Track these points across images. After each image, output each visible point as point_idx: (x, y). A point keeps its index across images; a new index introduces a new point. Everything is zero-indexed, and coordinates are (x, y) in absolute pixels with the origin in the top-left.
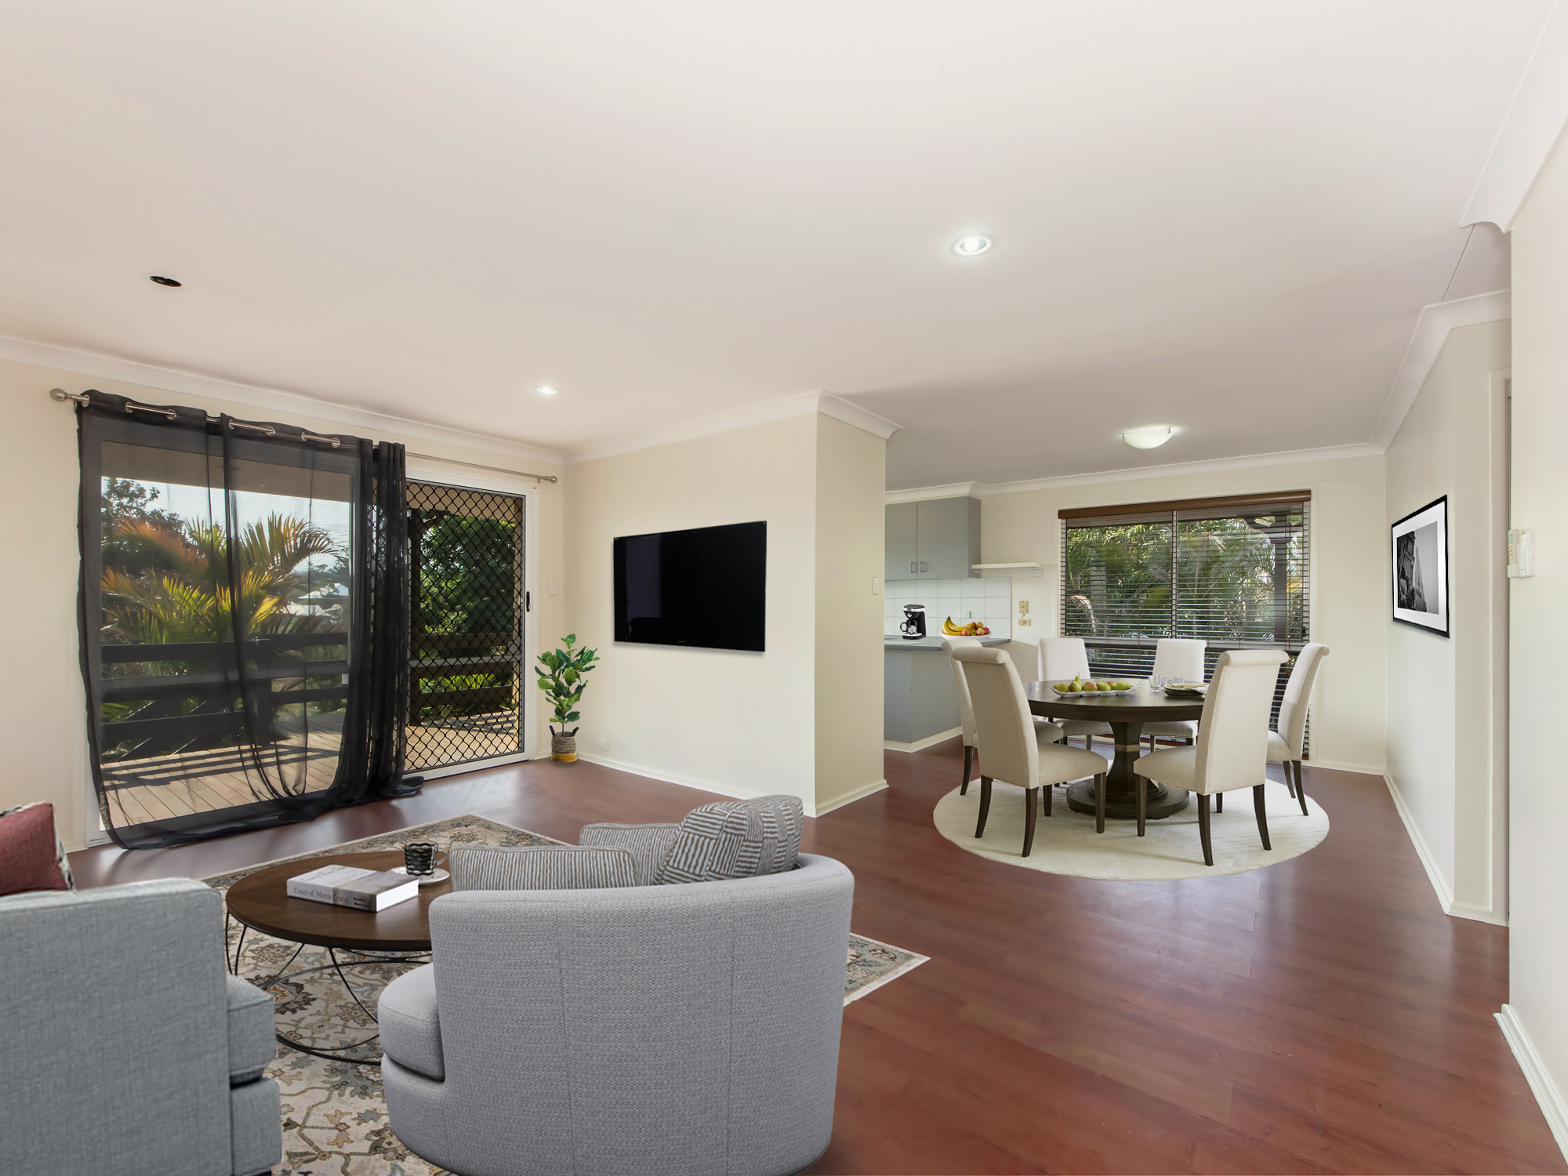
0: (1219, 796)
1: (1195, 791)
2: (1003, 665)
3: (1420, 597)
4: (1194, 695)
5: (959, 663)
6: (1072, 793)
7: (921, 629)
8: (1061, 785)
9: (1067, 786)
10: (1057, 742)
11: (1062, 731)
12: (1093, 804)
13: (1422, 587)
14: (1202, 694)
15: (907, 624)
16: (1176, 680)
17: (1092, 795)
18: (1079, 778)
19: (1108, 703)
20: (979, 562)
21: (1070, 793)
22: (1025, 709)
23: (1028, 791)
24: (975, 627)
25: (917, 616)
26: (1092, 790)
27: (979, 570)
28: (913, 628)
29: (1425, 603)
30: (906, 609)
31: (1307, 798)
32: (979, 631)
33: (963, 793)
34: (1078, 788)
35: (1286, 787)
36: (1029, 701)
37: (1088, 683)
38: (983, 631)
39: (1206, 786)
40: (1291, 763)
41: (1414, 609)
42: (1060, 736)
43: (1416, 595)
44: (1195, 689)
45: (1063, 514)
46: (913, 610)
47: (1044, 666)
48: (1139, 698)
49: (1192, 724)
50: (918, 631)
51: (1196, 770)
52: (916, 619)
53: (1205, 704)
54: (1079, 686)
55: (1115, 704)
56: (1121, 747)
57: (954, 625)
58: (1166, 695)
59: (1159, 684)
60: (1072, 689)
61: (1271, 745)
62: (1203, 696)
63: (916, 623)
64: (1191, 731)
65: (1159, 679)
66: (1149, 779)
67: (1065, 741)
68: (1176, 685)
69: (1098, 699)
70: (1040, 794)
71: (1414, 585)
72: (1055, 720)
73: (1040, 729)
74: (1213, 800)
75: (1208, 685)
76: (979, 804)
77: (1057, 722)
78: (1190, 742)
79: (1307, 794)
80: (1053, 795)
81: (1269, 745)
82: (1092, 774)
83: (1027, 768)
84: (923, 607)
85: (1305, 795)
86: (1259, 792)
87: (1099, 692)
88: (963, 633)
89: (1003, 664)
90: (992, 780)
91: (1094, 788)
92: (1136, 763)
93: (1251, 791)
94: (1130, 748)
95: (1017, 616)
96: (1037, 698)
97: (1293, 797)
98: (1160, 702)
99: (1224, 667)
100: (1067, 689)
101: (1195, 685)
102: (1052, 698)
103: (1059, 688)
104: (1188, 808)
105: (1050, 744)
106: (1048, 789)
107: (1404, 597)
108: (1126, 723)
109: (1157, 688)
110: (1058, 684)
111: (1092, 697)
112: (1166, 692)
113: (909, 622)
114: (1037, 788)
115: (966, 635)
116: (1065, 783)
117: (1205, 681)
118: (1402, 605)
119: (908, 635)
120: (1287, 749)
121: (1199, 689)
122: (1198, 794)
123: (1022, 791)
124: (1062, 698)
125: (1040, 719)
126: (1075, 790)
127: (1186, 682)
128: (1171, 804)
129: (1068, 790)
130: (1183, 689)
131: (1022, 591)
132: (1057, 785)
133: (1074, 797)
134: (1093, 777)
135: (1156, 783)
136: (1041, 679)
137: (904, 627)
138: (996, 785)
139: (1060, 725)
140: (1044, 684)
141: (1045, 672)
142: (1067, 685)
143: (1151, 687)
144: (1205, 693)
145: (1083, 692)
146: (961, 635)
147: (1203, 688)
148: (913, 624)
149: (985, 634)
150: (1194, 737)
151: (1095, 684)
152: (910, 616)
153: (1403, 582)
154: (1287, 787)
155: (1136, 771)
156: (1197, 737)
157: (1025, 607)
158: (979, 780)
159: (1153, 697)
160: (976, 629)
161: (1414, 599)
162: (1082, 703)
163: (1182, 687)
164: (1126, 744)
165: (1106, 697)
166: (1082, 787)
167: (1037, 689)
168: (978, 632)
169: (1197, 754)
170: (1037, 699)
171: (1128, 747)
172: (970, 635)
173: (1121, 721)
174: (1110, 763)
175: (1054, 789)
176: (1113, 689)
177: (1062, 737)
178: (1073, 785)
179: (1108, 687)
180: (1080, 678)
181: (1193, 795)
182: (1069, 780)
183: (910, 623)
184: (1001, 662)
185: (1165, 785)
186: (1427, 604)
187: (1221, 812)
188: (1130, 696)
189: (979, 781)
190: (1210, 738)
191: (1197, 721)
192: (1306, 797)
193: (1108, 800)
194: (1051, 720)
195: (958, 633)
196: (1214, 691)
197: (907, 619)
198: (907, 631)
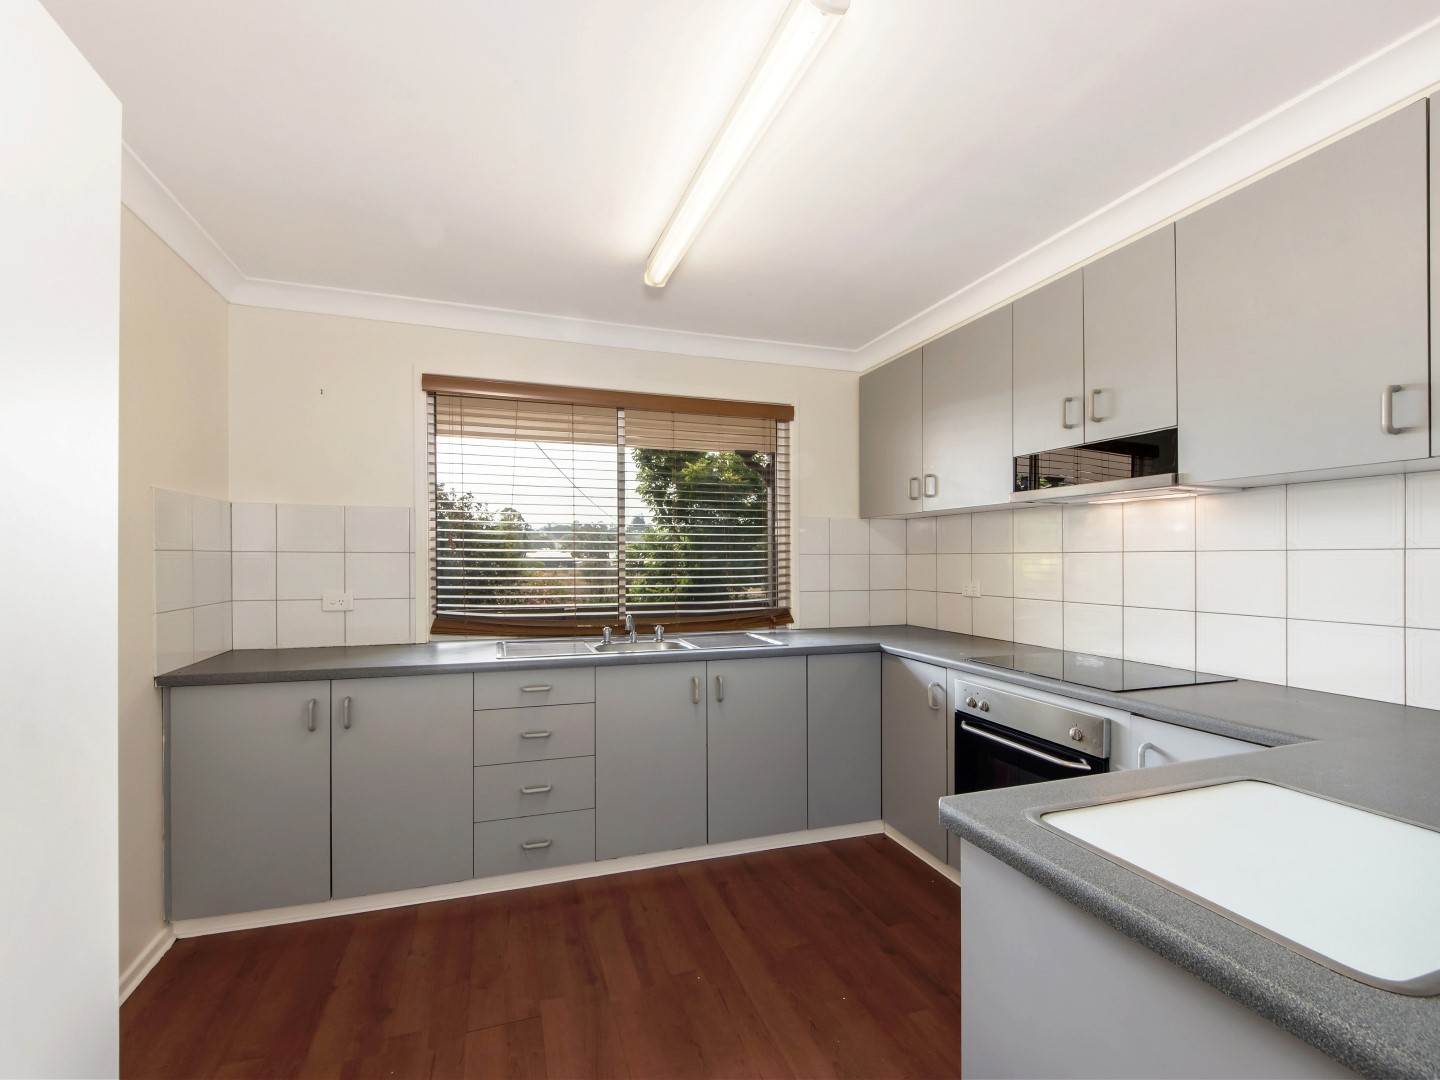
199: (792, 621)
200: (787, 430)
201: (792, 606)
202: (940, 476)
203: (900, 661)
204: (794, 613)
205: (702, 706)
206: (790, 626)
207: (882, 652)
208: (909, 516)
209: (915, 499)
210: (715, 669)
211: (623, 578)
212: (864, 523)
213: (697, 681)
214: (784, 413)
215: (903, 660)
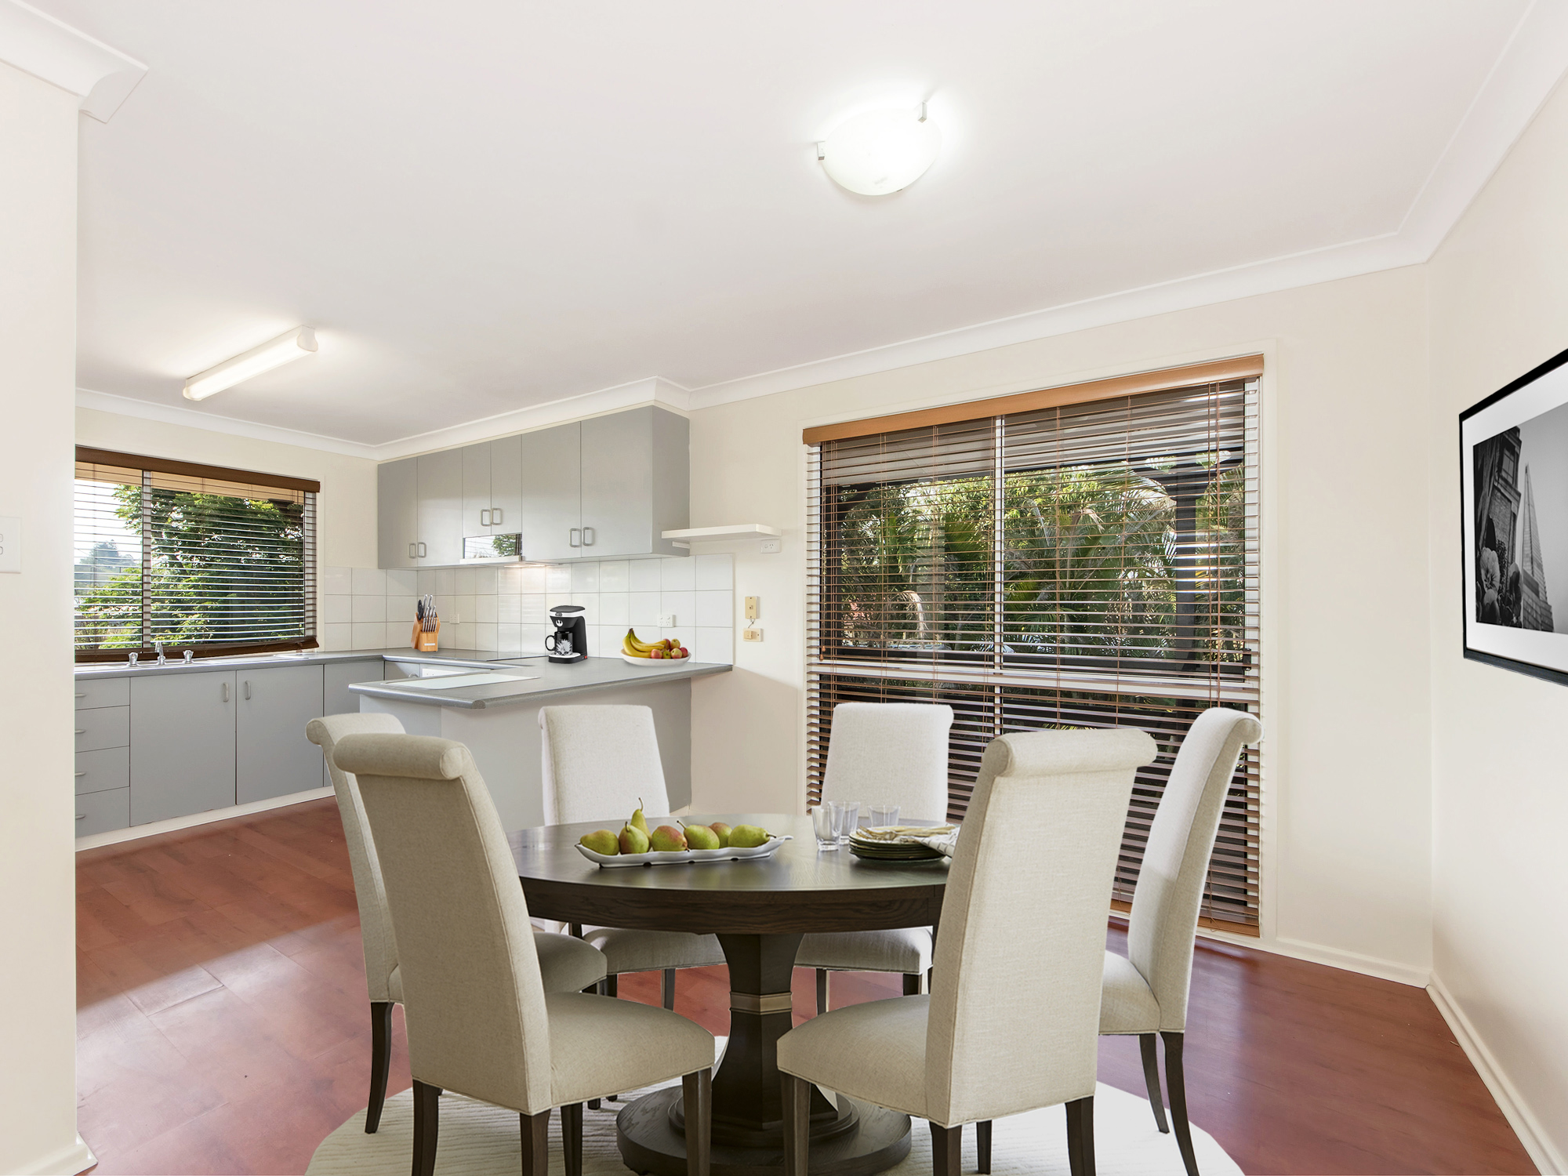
0: (984, 1130)
1: (925, 1116)
2: (455, 784)
3: (1537, 593)
4: (924, 857)
5: (351, 778)
6: (631, 1125)
7: (579, 646)
8: (604, 1104)
9: (618, 1106)
10: (591, 989)
11: (604, 960)
12: (681, 1154)
13: (1540, 566)
14: (941, 855)
15: (555, 637)
16: (879, 816)
17: (678, 1128)
18: (647, 1084)
19: (716, 882)
20: (686, 525)
21: (625, 1124)
22: (514, 901)
23: (525, 1119)
24: (669, 645)
25: (571, 625)
26: (678, 1115)
27: (686, 541)
28: (566, 645)
29: (1548, 609)
30: (554, 614)
31: (1197, 1133)
32: (675, 652)
33: (372, 1126)
34: (644, 1111)
35: (1146, 1105)
36: (522, 879)
37: (664, 830)
38: (680, 653)
39: (952, 1102)
40: (1158, 1035)
41: (1518, 625)
42: (598, 972)
43: (1525, 589)
44: (926, 841)
45: (810, 436)
46: (564, 615)
47: (557, 783)
48: (789, 866)
49: (919, 937)
50: (574, 650)
51: (928, 1059)
52: (571, 630)
53: (949, 882)
54: (641, 836)
55: (729, 886)
56: (745, 1002)
57: (639, 642)
58: (855, 858)
59: (836, 828)
60: (624, 844)
61: (1111, 992)
62: (945, 860)
63: (570, 635)
64: (915, 955)
65: (838, 813)
66: (815, 1089)
67: (610, 986)
68: (880, 832)
69: (689, 873)
70: (555, 1128)
71: (1519, 562)
72: (586, 929)
73: (550, 955)
74: (969, 1140)
75: (956, 830)
76: (411, 1156)
77: (592, 936)
78: (911, 984)
79: (1195, 1123)
80: (585, 1130)
81: (1106, 991)
82: (677, 1075)
83: (522, 1061)
84: (583, 609)
85: (1191, 1126)
86: (1080, 1115)
87: (692, 853)
88: (653, 655)
89: (457, 780)
90: (438, 1092)
91: (682, 1113)
92: (782, 1043)
93: (1060, 1114)
94: (769, 1004)
95: (743, 624)
96: (541, 872)
97: (1164, 1129)
98: (838, 877)
99: (998, 779)
100: (613, 844)
101: (925, 829)
102: (577, 870)
103: (594, 843)
104: (909, 1162)
105: (576, 994)
106: (572, 1114)
107: (1492, 595)
108: (758, 936)
109: (833, 840)
110: (590, 833)
111: (673, 867)
112: (855, 851)
113: (559, 635)
114: (547, 1113)
115: (657, 657)
116: (613, 1099)
117: (949, 816)
118: (1486, 615)
119: (558, 656)
120: (1150, 1000)
121: (934, 841)
122: (931, 1124)
123: (511, 1121)
124: (602, 870)
125: (551, 927)
126: (638, 1117)
127: (902, 821)
128: (869, 1152)
129: (620, 1116)
130: (896, 841)
131: (751, 579)
132: (594, 1105)
133: (636, 1135)
134: (678, 1082)
135: (830, 1096)
136: (549, 820)
137: (551, 643)
138: (450, 1106)
139: (597, 944)
140: (558, 833)
141: (558, 800)
142: (614, 833)
143: (818, 836)
144: (951, 850)
145: (652, 855)
146: (651, 658)
147: (944, 837)
148: (565, 637)
149: (683, 657)
150: (923, 971)
151: (681, 831)
152: (560, 625)
153: (1490, 555)
154: (1148, 1103)
155: (783, 1064)
156: (930, 971)
157: (754, 608)
158: (409, 1093)
159: (822, 864)
160: (671, 650)
161: (1518, 598)
162: (650, 882)
163: (893, 835)
164: (758, 993)
165: (708, 865)
166: (655, 1110)
167: (542, 847)
168: (673, 654)
169: (930, 1017)
170: (542, 875)
171: (763, 1000)
172: (662, 658)
173: (745, 930)
174: (721, 1043)
175: (587, 1114)
176: (724, 843)
177: (603, 974)
178: (632, 1105)
179: (714, 839)
180: (646, 814)
181: (920, 1126)
182: (623, 1090)
183: (561, 635)
184: (451, 773)
185: (852, 1100)
186: (1553, 610)
187: (988, 1172)
188: (766, 861)
189: (408, 1095)
190: (962, 974)
191: (930, 928)
192: (1194, 1130)
193: (716, 1142)
194: (576, 931)
195: (646, 654)
196: (971, 844)
197: (556, 630)
198: (555, 649)
199: (317, 646)
200: (314, 499)
201: (318, 634)
202: (427, 544)
203: (395, 665)
204: (319, 640)
205: (232, 703)
206: (316, 650)
207: (385, 661)
208: (419, 569)
209: (413, 558)
210: (243, 677)
211: (149, 620)
212: (382, 573)
213: (227, 685)
214: (312, 487)
215: (399, 664)
